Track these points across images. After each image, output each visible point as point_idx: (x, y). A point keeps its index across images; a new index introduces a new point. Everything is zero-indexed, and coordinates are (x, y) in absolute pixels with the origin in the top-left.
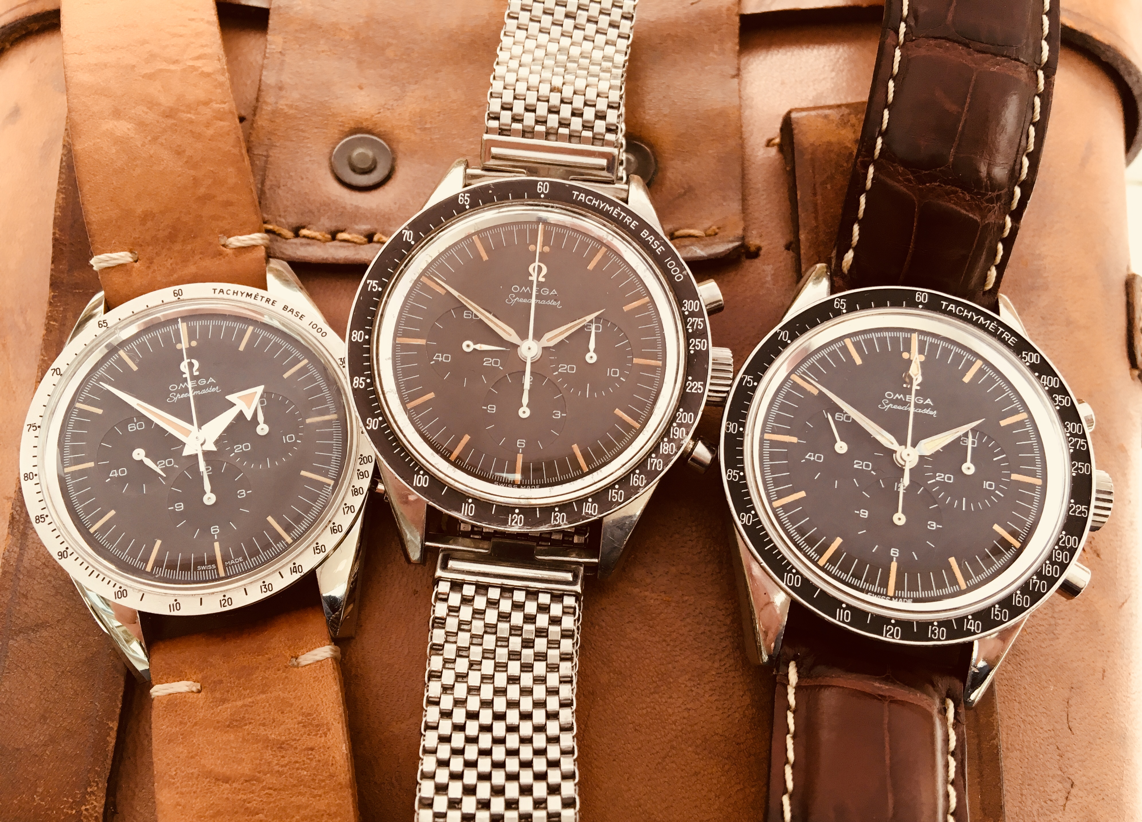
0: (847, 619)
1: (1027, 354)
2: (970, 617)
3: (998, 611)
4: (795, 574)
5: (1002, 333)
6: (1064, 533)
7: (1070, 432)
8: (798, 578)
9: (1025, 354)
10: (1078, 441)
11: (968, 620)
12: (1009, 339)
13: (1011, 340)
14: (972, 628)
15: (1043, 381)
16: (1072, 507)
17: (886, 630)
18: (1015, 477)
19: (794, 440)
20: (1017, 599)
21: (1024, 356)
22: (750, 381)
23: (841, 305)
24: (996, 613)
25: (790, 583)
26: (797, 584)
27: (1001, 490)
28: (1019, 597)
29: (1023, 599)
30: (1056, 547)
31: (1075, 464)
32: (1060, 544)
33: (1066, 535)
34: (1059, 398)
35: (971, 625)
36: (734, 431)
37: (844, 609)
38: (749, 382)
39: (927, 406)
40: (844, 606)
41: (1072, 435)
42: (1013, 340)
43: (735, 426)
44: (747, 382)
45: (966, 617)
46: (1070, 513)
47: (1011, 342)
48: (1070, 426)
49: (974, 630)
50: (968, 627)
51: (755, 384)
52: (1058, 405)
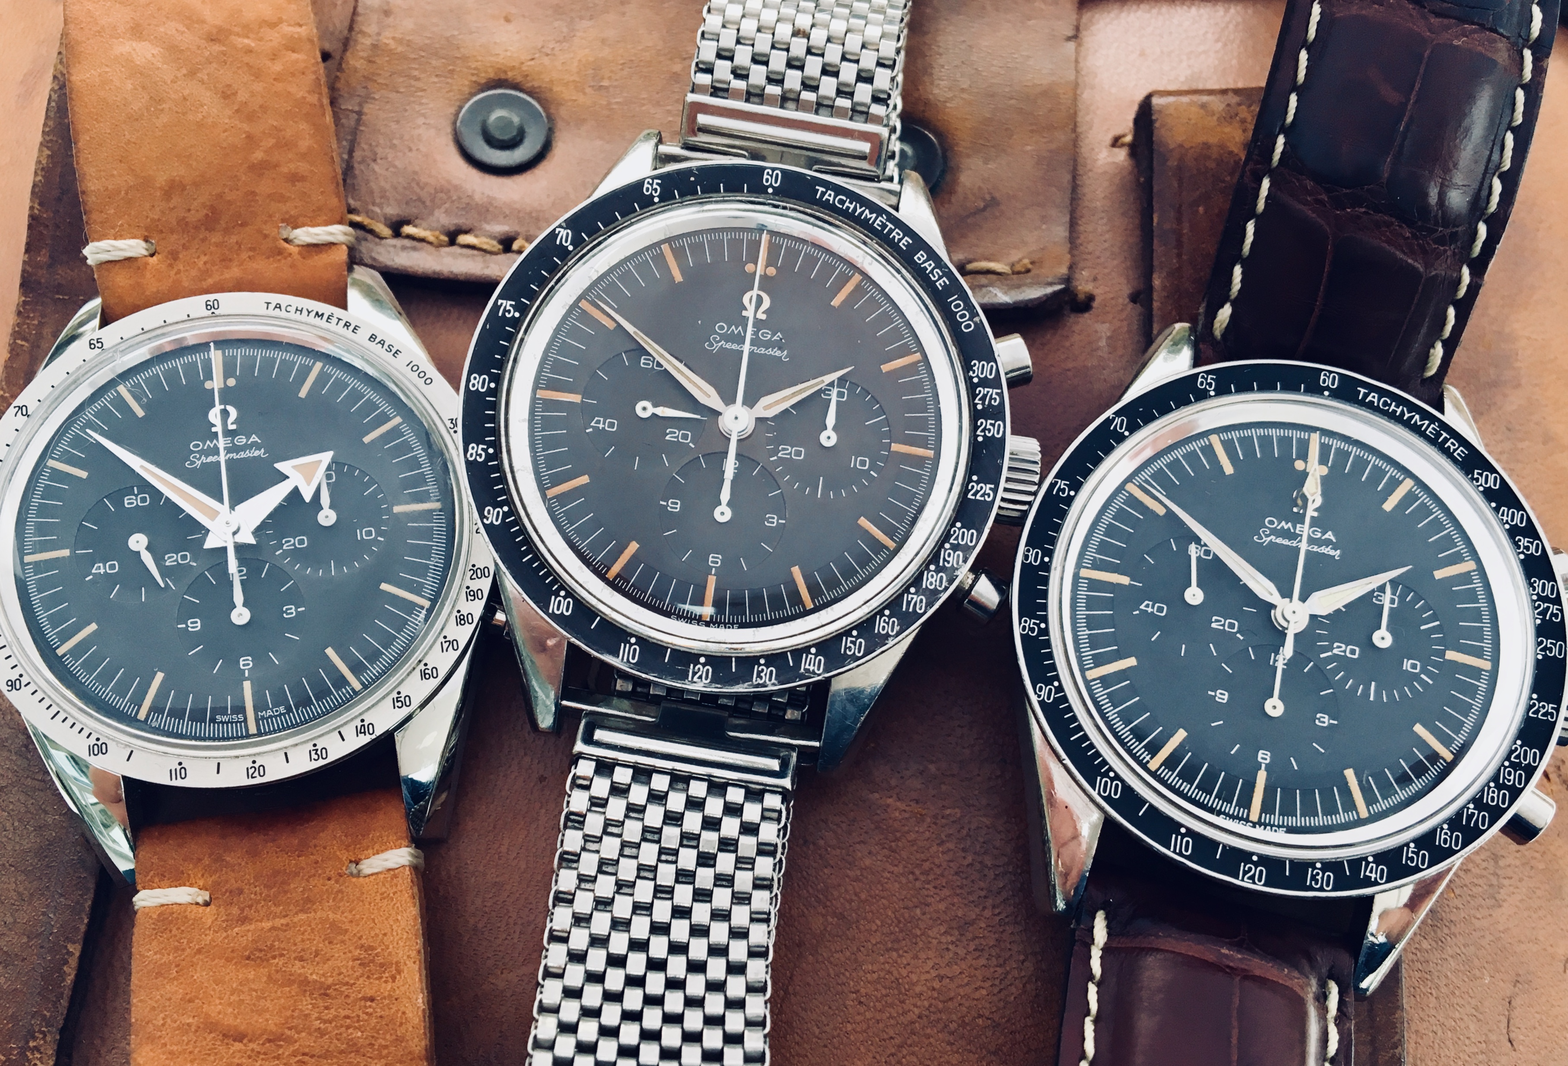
0: (1187, 850)
1: (1481, 475)
2: (1371, 859)
3: (1413, 852)
4: (1112, 779)
5: (1446, 440)
6: (1519, 742)
7: (1538, 594)
8: (1117, 785)
9: (1478, 474)
10: (1548, 608)
11: (1368, 863)
12: (1455, 450)
13: (1458, 451)
14: (1373, 876)
15: (1503, 515)
16: (1534, 705)
17: (1244, 869)
18: (1451, 655)
19: (1125, 580)
20: (1443, 837)
21: (1476, 476)
22: (1064, 489)
23: (1207, 384)
24: (1410, 855)
25: (1105, 791)
26: (1116, 794)
27: (1430, 675)
28: (1446, 834)
29: (1451, 837)
30: (1507, 764)
31: (1542, 642)
32: (1512, 759)
33: (1521, 746)
34: (1524, 542)
35: (1371, 872)
36: (1036, 561)
37: (1183, 836)
38: (1063, 491)
39: (1328, 542)
40: (1183, 830)
41: (1540, 598)
42: (1462, 451)
43: (1037, 553)
44: (1059, 489)
45: (1366, 859)
46: (1530, 714)
47: (1459, 454)
48: (1538, 584)
49: (1376, 878)
50: (1368, 873)
51: (1072, 493)
52: (1523, 553)
